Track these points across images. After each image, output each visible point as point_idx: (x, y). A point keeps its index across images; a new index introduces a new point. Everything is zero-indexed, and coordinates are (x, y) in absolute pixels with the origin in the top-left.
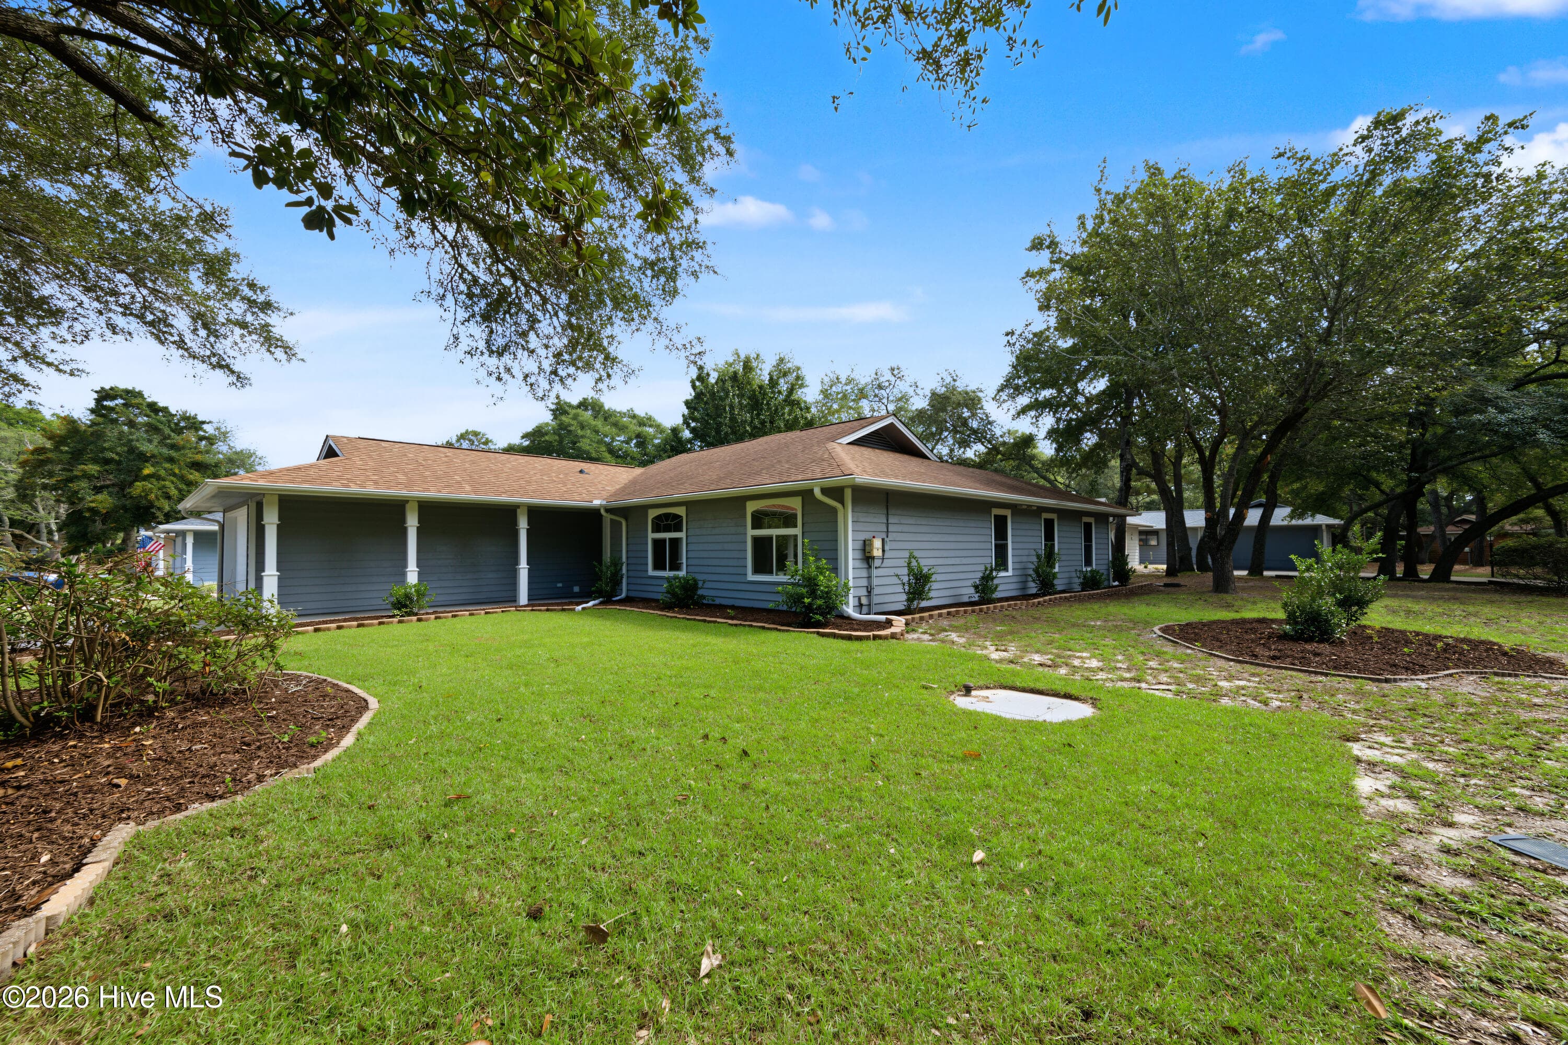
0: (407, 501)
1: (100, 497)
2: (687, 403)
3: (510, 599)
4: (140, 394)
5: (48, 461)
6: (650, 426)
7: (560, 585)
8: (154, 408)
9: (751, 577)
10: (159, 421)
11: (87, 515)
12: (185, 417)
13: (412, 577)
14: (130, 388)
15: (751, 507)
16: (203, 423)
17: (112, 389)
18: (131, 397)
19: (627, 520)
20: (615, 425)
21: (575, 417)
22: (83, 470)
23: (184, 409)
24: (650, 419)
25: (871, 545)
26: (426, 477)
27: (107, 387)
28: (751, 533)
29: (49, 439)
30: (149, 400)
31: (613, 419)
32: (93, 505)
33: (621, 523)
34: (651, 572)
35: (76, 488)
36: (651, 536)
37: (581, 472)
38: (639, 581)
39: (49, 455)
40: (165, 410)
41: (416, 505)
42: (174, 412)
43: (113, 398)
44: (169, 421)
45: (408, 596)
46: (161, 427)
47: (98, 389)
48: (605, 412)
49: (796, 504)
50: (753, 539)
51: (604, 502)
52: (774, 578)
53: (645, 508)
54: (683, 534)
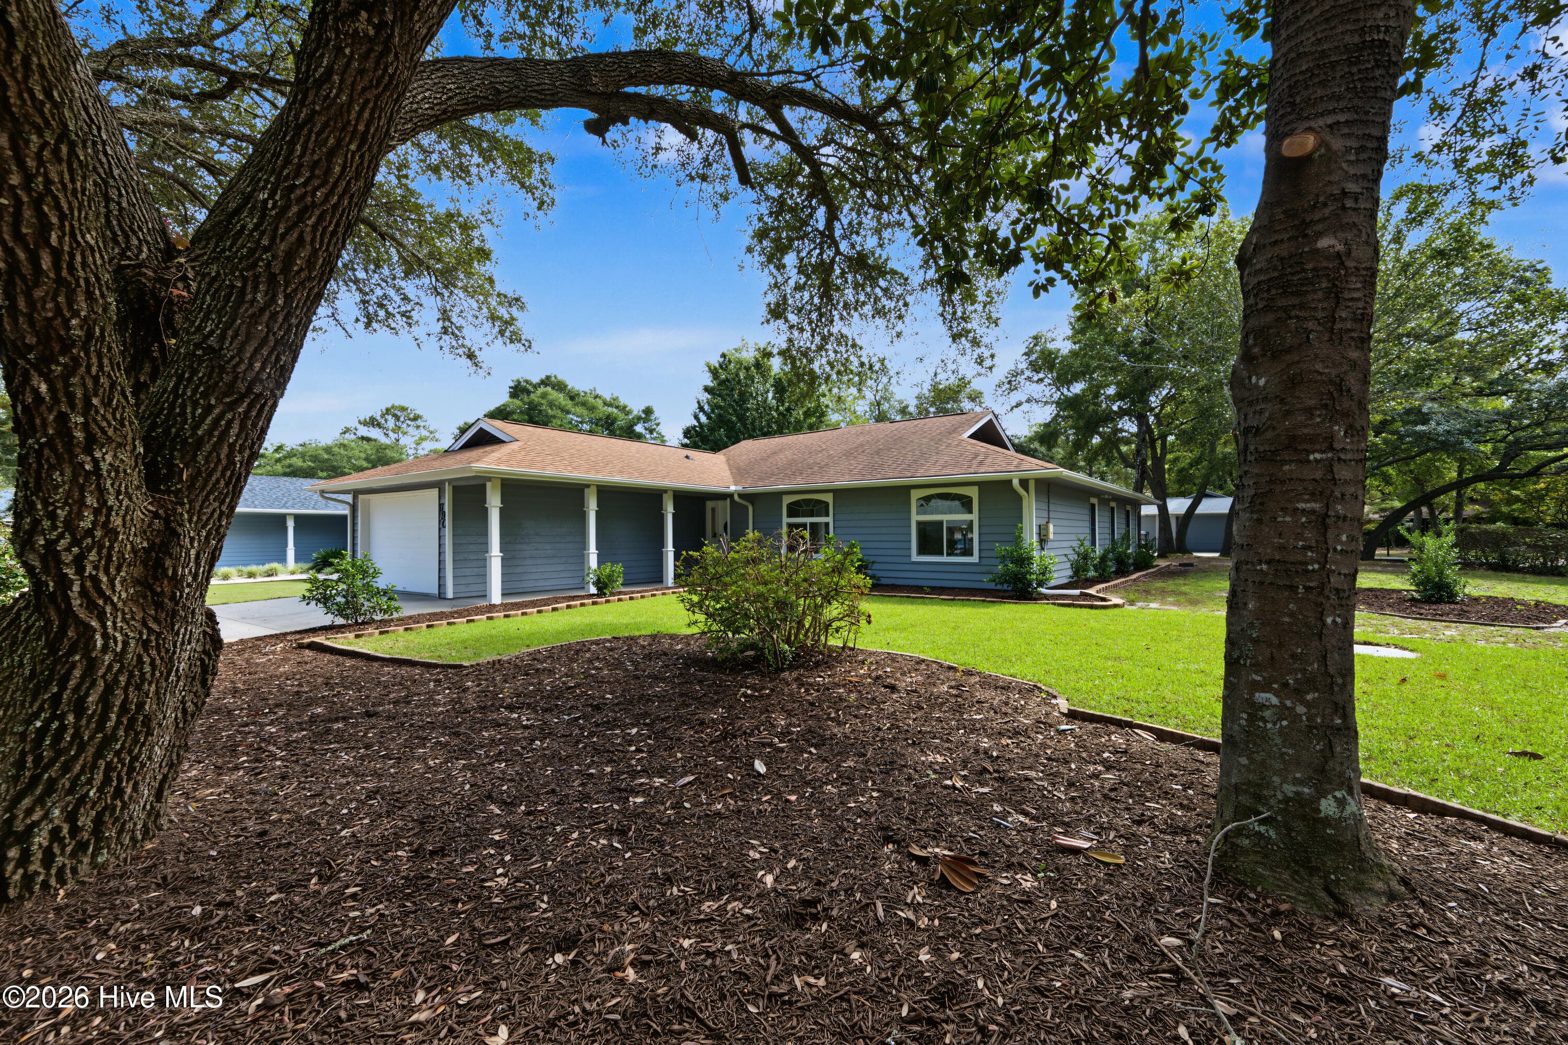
3: (656, 578)
9: (915, 558)
13: (593, 559)
15: (915, 495)
19: (753, 504)
20: (584, 405)
25: (1047, 529)
28: (916, 518)
31: (580, 399)
33: (746, 508)
36: (787, 520)
37: (687, 458)
41: (595, 490)
48: (570, 392)
49: (973, 492)
50: (919, 524)
51: (740, 488)
52: (944, 559)
53: (779, 495)
54: (829, 519)
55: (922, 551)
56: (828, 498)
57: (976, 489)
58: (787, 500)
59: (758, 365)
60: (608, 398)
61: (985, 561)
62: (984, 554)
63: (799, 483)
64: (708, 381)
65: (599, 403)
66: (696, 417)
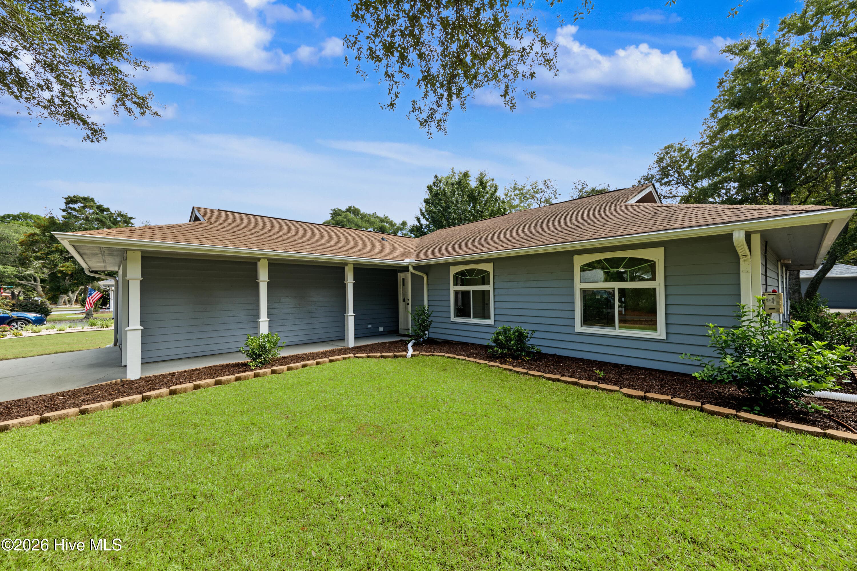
0: (259, 259)
1: (67, 264)
2: (426, 201)
4: (92, 200)
5: (36, 242)
6: (387, 222)
7: (370, 326)
8: (101, 209)
9: (580, 329)
10: (103, 217)
11: (59, 275)
12: (120, 215)
13: (264, 328)
14: (86, 196)
15: (579, 261)
16: (131, 218)
17: (74, 196)
18: (87, 201)
19: (427, 275)
20: (368, 221)
21: (345, 217)
22: (57, 247)
23: (119, 210)
24: (386, 218)
26: (273, 239)
27: (72, 195)
28: (580, 285)
29: (39, 228)
30: (98, 204)
31: (366, 218)
32: (63, 269)
33: (422, 278)
34: (453, 319)
35: (52, 258)
36: (453, 288)
37: (382, 239)
38: (443, 325)
39: (37, 238)
40: (107, 210)
41: (266, 262)
42: (113, 212)
43: (76, 202)
44: (110, 217)
45: (262, 347)
46: (105, 220)
47: (67, 197)
48: (361, 215)
49: (657, 255)
50: (584, 293)
51: (413, 261)
52: (617, 331)
53: (447, 265)
54: (490, 287)
55: (587, 320)
56: (489, 267)
57: (662, 250)
58: (454, 270)
59: (459, 183)
60: (382, 216)
61: (673, 338)
62: (672, 329)
63: (461, 255)
64: (427, 196)
65: (377, 221)
66: (418, 220)
